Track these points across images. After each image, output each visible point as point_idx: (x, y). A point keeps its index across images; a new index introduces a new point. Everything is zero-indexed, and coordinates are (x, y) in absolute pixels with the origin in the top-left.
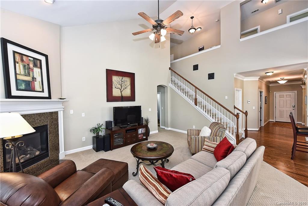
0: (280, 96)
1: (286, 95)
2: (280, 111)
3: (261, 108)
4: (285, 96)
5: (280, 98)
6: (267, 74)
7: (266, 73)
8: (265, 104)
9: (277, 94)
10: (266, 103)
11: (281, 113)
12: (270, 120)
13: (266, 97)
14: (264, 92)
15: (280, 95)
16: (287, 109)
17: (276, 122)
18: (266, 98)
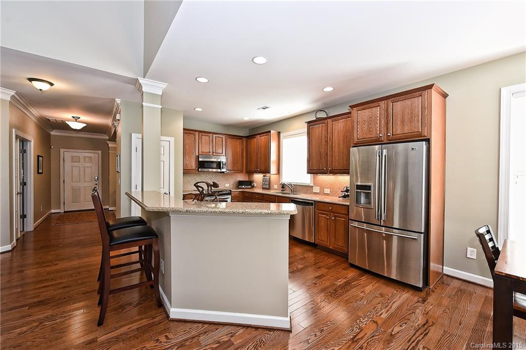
0: (74, 160)
1: (85, 157)
2: (73, 189)
3: (24, 184)
4: (82, 160)
5: (72, 162)
6: (35, 83)
7: (31, 80)
8: (38, 173)
9: (67, 155)
10: (40, 171)
11: (76, 191)
12: (53, 211)
13: (38, 156)
14: (32, 143)
15: (72, 157)
16: (86, 184)
17: (65, 212)
18: (40, 158)
